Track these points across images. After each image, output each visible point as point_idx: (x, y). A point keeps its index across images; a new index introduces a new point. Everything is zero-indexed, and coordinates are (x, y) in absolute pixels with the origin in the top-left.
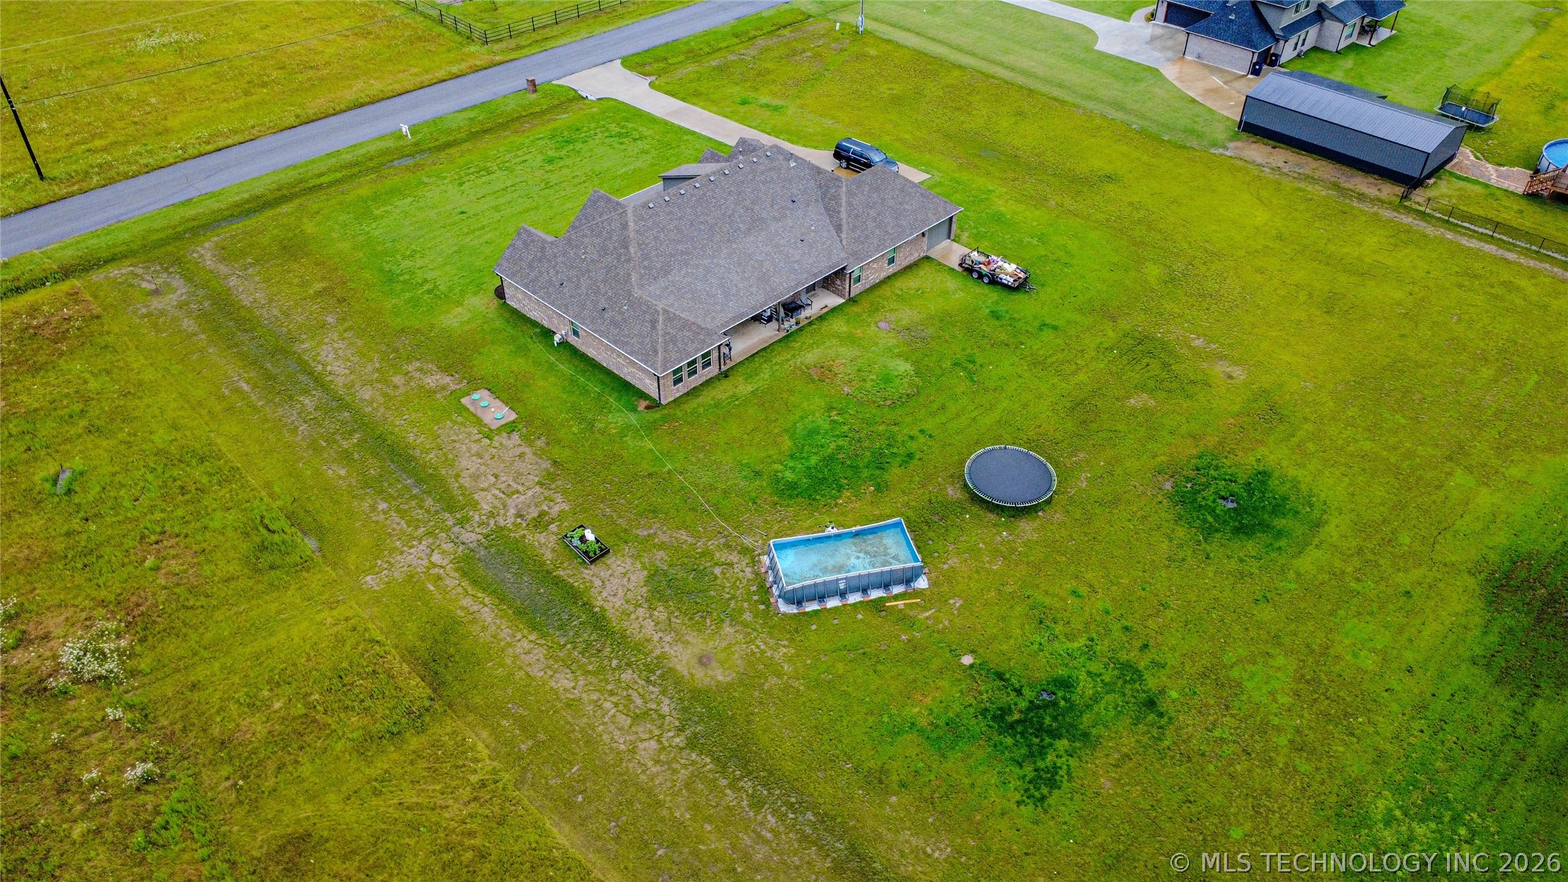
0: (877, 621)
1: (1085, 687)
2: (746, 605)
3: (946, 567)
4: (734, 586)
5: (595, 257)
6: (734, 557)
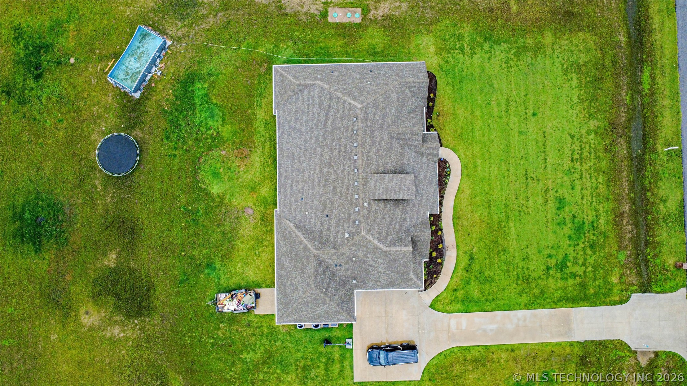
0: (111, 50)
1: (30, 82)
2: (157, 19)
3: (110, 94)
4: (167, 22)
6: (180, 33)
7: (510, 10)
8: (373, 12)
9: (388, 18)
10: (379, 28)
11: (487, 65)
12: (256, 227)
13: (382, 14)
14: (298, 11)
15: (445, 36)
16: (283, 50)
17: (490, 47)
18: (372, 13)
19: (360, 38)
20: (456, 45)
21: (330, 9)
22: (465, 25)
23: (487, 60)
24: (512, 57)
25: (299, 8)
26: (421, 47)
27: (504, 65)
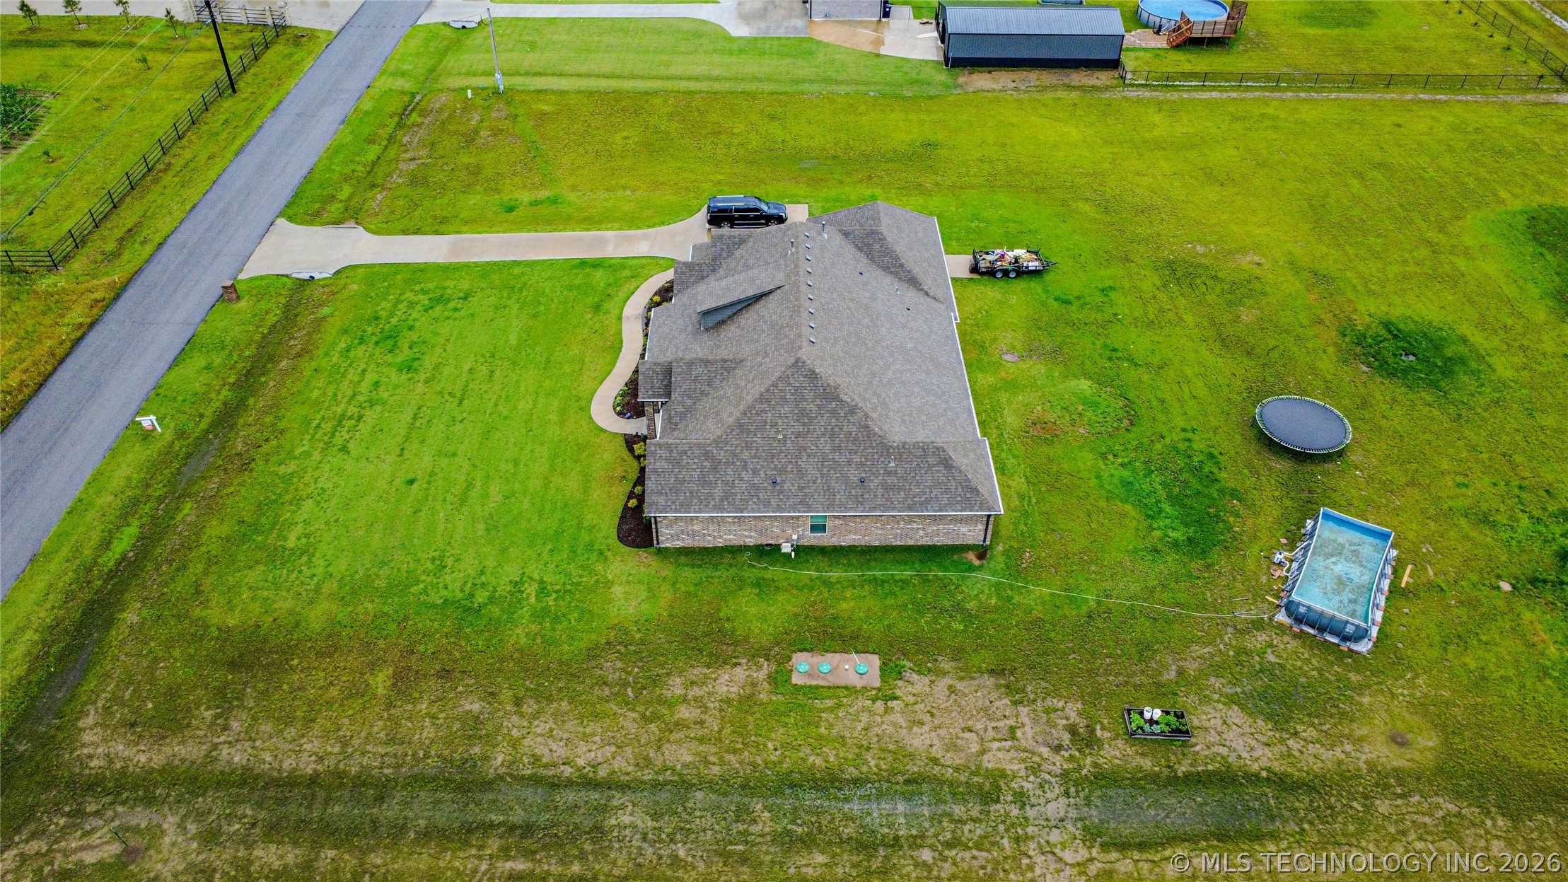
2: (1337, 669)
5: (799, 428)
6: (1262, 637)
7: (395, 675)
8: (761, 675)
9: (719, 661)
10: (746, 639)
11: (490, 563)
12: (995, 340)
13: (738, 670)
14: (961, 679)
15: (579, 620)
16: (986, 591)
17: (472, 595)
18: (765, 671)
19: (796, 615)
20: (555, 600)
21: (877, 684)
22: (523, 640)
23: (489, 570)
24: (423, 577)
25: (960, 685)
26: (644, 595)
27: (450, 562)
